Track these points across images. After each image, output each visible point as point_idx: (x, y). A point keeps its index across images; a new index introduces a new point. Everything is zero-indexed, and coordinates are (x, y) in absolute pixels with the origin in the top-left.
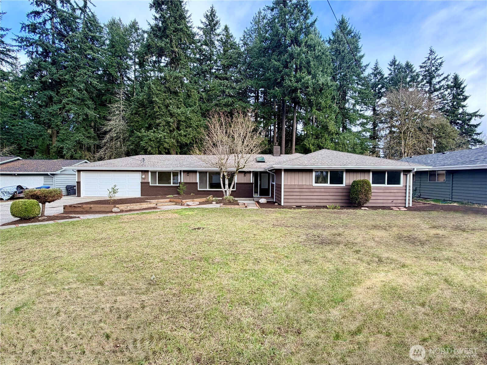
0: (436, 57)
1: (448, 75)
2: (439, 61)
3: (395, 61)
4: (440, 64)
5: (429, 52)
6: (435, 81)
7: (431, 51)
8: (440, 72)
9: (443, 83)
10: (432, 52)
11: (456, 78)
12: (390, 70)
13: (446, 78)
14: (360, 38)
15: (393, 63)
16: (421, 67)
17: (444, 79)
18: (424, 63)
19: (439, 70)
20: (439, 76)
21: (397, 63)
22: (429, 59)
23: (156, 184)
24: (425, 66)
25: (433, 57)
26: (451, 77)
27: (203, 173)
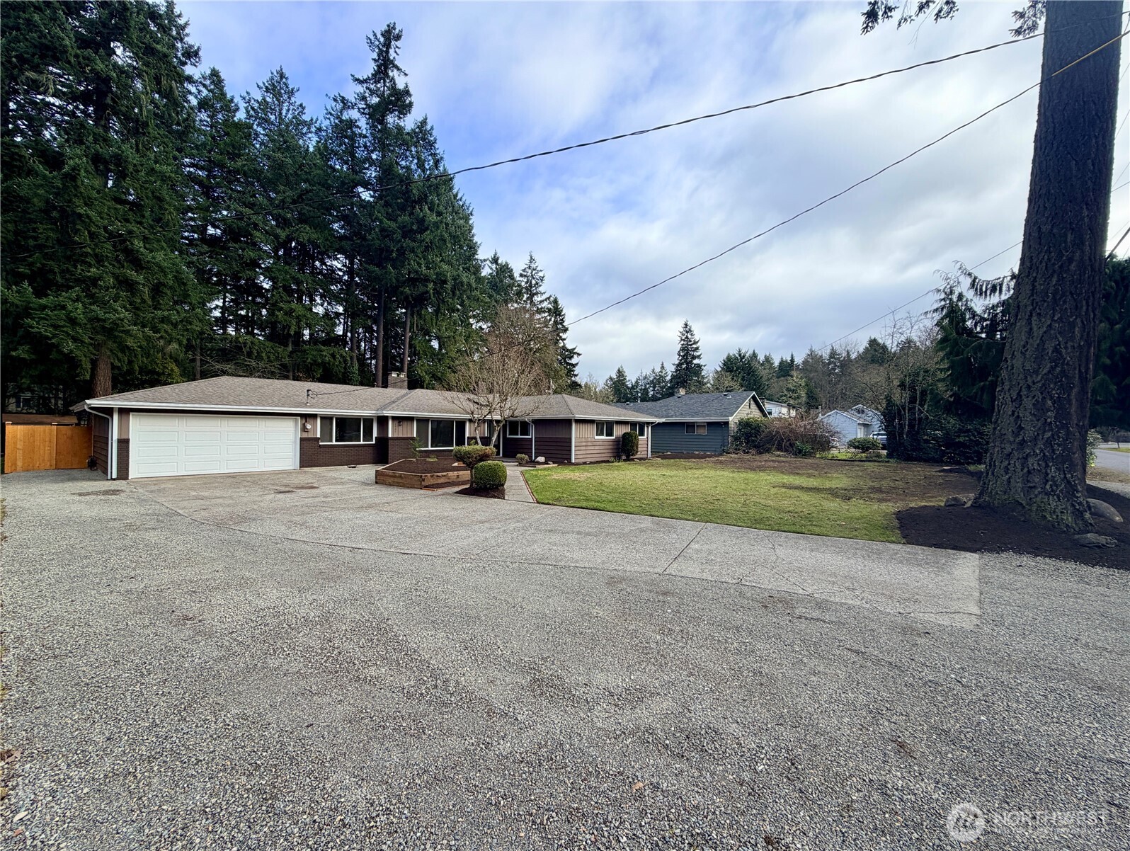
0: (537, 267)
1: (550, 296)
2: (541, 274)
3: (498, 258)
4: (542, 279)
5: (529, 258)
6: (537, 299)
7: (531, 257)
8: (541, 289)
9: (545, 304)
10: (532, 260)
11: (556, 301)
12: (491, 268)
13: (549, 298)
14: (472, 214)
15: (495, 260)
16: (521, 275)
17: (546, 300)
18: (524, 271)
19: (540, 286)
20: (542, 294)
21: (500, 262)
22: (529, 267)
23: (331, 441)
24: (525, 276)
25: (533, 266)
26: (552, 299)
27: (422, 421)
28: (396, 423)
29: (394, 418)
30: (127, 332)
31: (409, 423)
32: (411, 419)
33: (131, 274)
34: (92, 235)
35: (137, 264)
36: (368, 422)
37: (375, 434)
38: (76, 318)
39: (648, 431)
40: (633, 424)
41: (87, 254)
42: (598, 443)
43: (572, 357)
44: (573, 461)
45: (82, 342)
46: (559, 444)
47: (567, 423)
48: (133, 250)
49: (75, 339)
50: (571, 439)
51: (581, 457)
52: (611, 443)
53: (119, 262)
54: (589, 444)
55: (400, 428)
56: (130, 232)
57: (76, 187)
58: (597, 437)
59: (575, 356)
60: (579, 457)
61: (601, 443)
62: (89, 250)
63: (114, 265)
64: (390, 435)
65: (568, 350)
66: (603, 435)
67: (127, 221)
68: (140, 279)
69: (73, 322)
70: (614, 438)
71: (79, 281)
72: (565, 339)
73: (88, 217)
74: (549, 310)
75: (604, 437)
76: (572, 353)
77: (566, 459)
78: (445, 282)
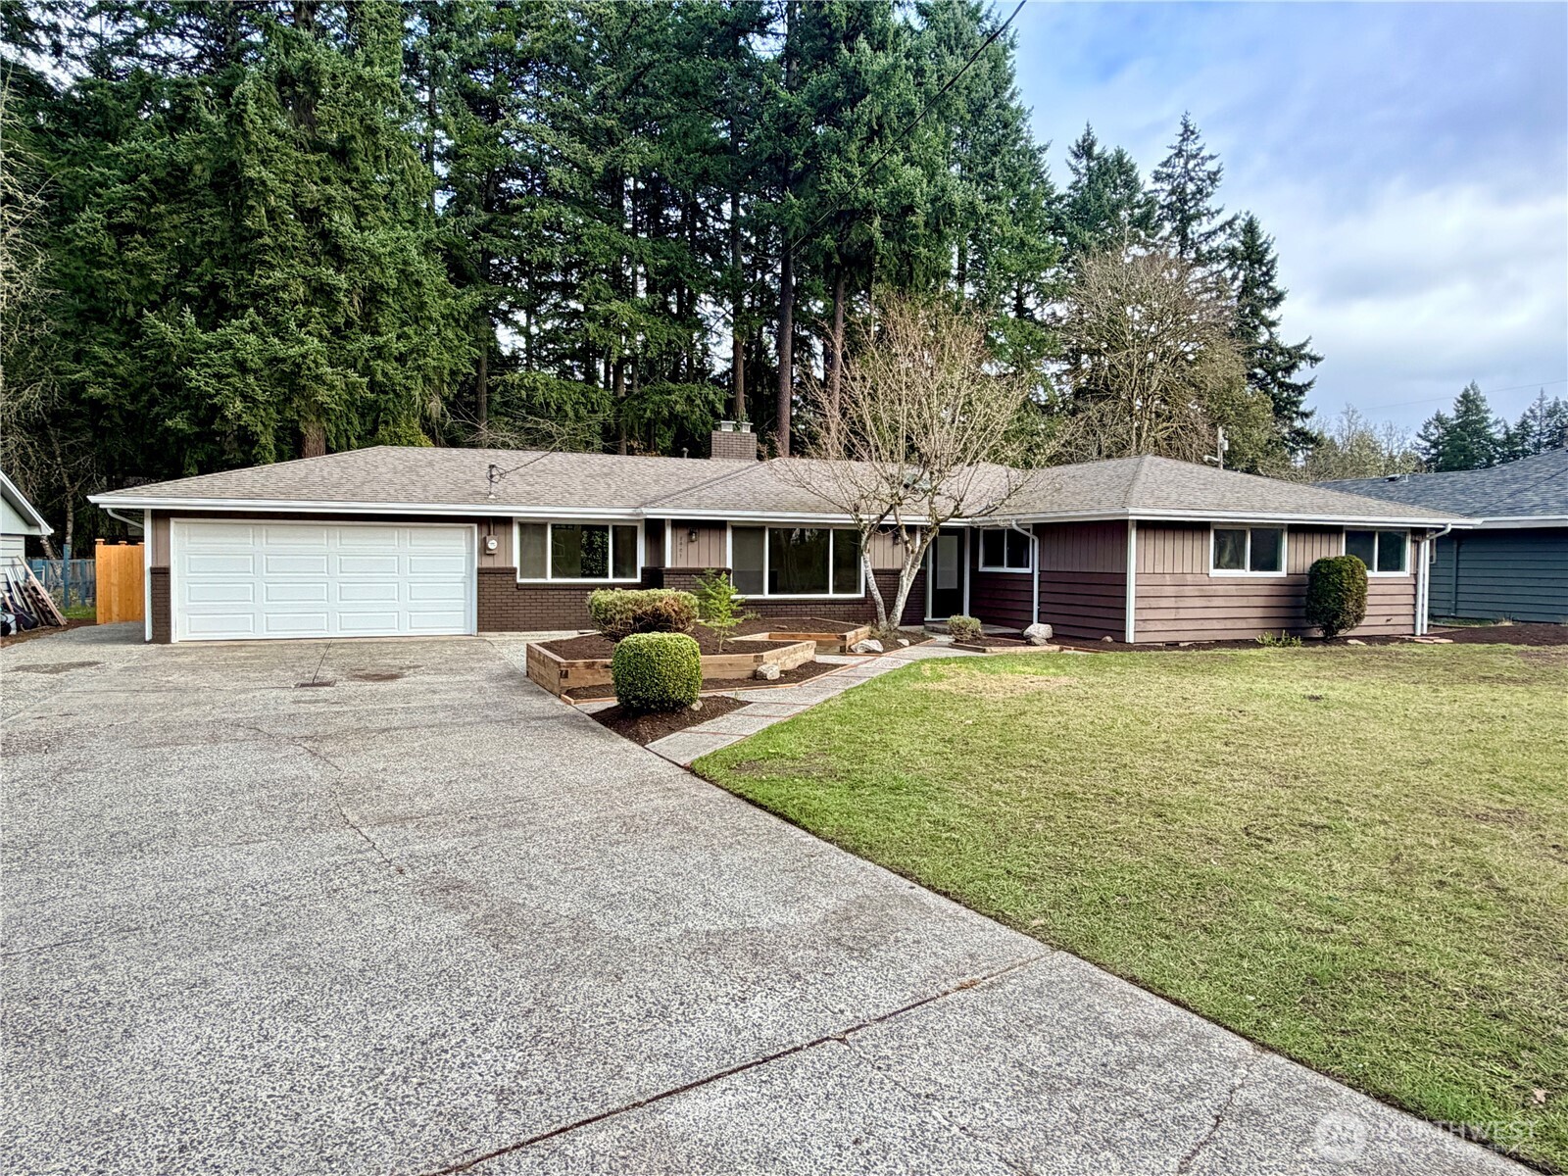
0: (1200, 149)
1: (1235, 218)
2: (1211, 166)
3: (1092, 144)
4: (1213, 178)
5: (1181, 130)
6: (1196, 229)
7: (1186, 127)
8: (1210, 203)
9: (1220, 241)
10: (1188, 133)
11: (1251, 229)
12: (1075, 170)
13: (1230, 223)
15: (1085, 149)
16: (1158, 178)
17: (1222, 228)
18: (1165, 164)
19: (1208, 195)
20: (1211, 214)
21: (1096, 150)
22: (1179, 154)
23: (545, 577)
24: (1169, 176)
25: (1191, 147)
26: (1239, 224)
27: (747, 533)
28: (683, 534)
29: (677, 524)
30: (318, 379)
31: (714, 538)
32: (719, 526)
33: (328, 273)
34: (271, 214)
35: (337, 255)
36: (625, 534)
37: (641, 562)
38: (246, 360)
39: (1419, 559)
40: (1359, 537)
41: (264, 248)
42: (1221, 590)
43: (1294, 366)
44: (1130, 638)
45: (254, 401)
46: (1096, 590)
47: (1114, 531)
48: (330, 231)
49: (245, 397)
50: (1124, 575)
51: (1159, 626)
52: (1276, 591)
53: (313, 255)
54: (1188, 591)
55: (693, 547)
56: (329, 200)
57: (246, 134)
58: (1215, 573)
59: (1302, 365)
60: (1150, 626)
61: (1233, 590)
62: (267, 240)
63: (307, 263)
64: (668, 565)
65: (1282, 351)
66: (1240, 565)
67: (326, 181)
68: (341, 281)
69: (242, 367)
70: (1282, 574)
71: (256, 296)
72: (1273, 324)
73: (263, 183)
74: (1232, 252)
75: (1246, 573)
76: (1295, 356)
77: (1109, 632)
78: (910, 209)
